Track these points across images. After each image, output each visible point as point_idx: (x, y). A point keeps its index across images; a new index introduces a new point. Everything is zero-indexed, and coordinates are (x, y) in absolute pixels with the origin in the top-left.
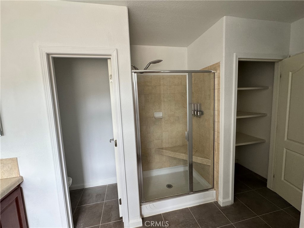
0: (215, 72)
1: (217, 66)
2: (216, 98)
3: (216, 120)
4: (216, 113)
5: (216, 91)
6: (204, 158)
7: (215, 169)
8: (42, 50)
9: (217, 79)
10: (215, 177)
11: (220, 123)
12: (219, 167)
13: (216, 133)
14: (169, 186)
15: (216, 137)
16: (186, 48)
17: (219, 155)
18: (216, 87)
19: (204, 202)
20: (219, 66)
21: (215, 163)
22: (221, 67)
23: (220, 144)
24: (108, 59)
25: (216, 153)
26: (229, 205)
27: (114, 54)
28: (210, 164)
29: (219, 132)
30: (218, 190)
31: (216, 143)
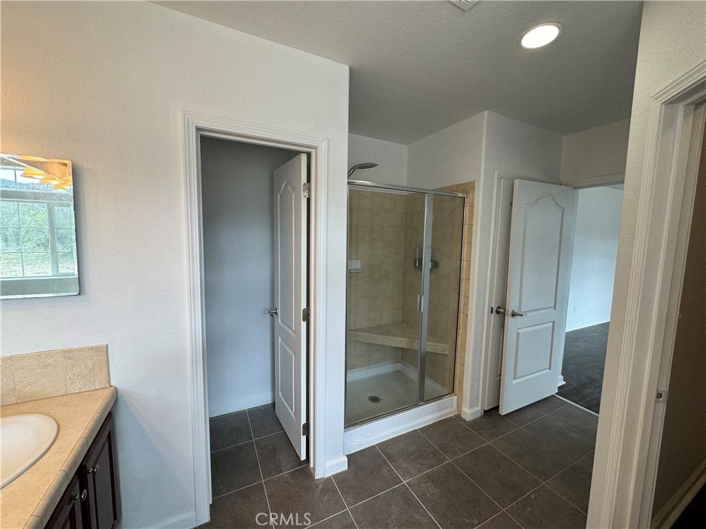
0: (465, 196)
1: (469, 188)
2: (465, 241)
3: (464, 276)
4: (464, 264)
5: (466, 228)
6: (438, 342)
7: (458, 360)
8: (188, 119)
9: (468, 208)
10: (457, 372)
11: (471, 280)
12: (464, 356)
13: (462, 298)
14: (375, 399)
15: (462, 305)
16: (406, 146)
17: (466, 334)
18: (466, 222)
19: (441, 416)
20: (474, 187)
21: (459, 349)
22: (476, 189)
23: (469, 316)
24: (303, 152)
25: (461, 331)
26: (477, 417)
27: (323, 147)
28: (447, 353)
29: (467, 297)
30: (462, 395)
31: (461, 316)
